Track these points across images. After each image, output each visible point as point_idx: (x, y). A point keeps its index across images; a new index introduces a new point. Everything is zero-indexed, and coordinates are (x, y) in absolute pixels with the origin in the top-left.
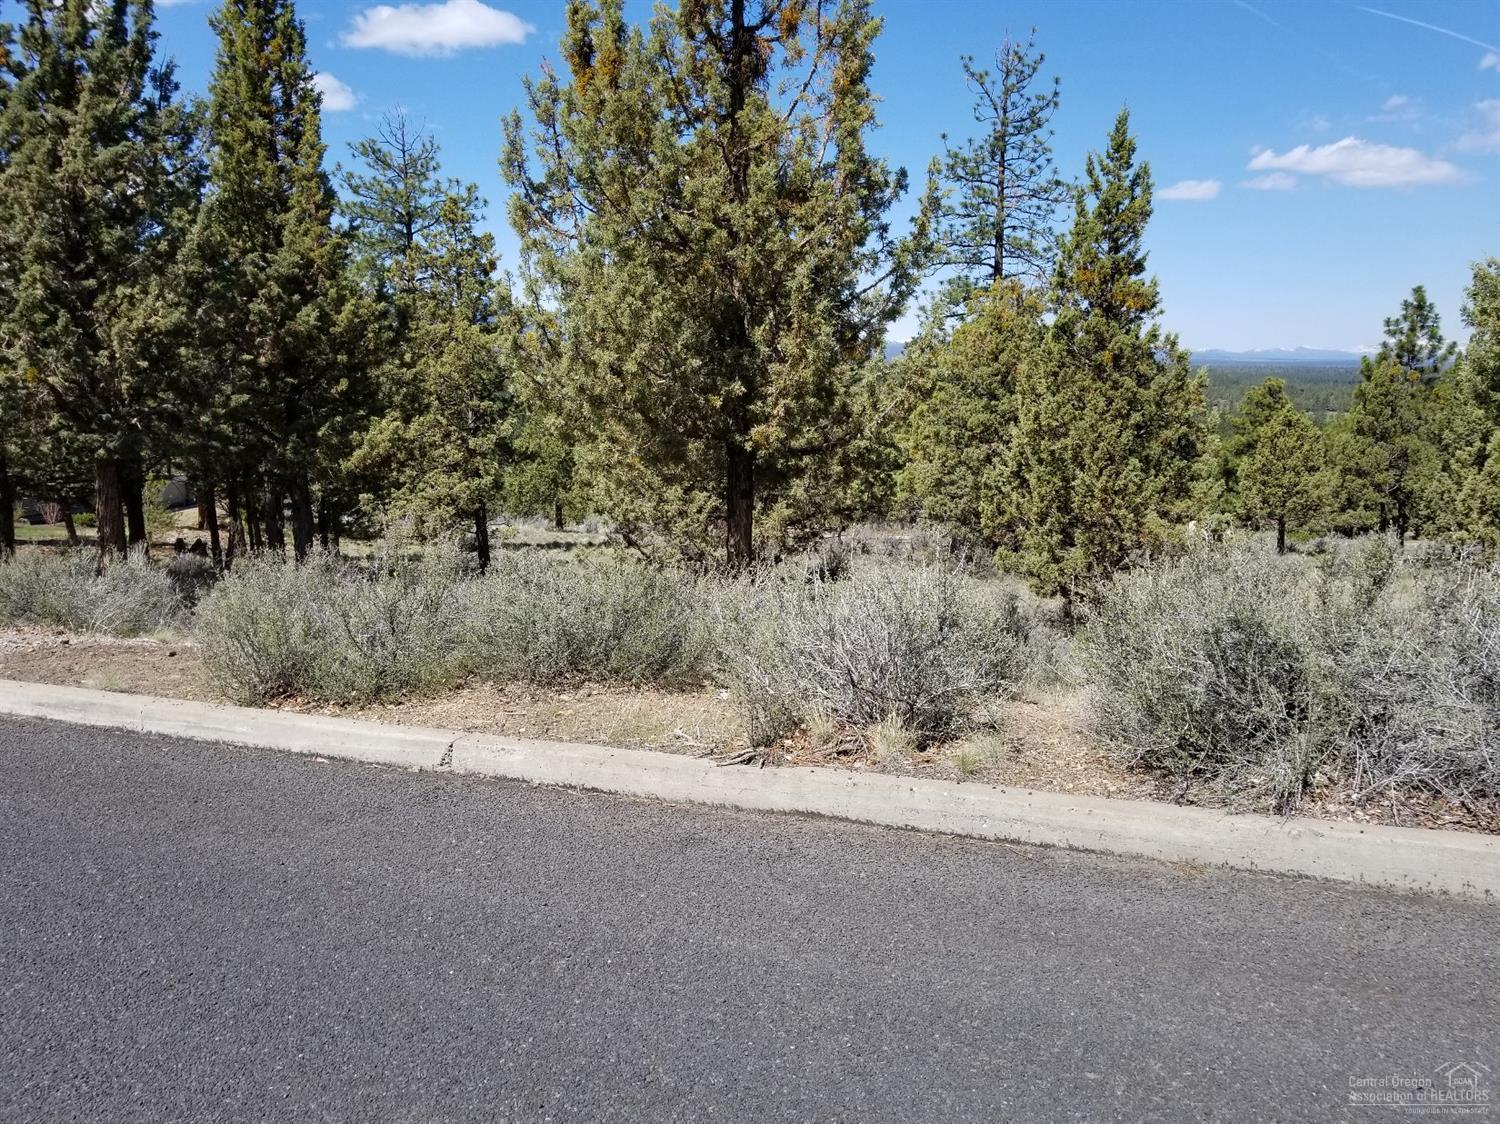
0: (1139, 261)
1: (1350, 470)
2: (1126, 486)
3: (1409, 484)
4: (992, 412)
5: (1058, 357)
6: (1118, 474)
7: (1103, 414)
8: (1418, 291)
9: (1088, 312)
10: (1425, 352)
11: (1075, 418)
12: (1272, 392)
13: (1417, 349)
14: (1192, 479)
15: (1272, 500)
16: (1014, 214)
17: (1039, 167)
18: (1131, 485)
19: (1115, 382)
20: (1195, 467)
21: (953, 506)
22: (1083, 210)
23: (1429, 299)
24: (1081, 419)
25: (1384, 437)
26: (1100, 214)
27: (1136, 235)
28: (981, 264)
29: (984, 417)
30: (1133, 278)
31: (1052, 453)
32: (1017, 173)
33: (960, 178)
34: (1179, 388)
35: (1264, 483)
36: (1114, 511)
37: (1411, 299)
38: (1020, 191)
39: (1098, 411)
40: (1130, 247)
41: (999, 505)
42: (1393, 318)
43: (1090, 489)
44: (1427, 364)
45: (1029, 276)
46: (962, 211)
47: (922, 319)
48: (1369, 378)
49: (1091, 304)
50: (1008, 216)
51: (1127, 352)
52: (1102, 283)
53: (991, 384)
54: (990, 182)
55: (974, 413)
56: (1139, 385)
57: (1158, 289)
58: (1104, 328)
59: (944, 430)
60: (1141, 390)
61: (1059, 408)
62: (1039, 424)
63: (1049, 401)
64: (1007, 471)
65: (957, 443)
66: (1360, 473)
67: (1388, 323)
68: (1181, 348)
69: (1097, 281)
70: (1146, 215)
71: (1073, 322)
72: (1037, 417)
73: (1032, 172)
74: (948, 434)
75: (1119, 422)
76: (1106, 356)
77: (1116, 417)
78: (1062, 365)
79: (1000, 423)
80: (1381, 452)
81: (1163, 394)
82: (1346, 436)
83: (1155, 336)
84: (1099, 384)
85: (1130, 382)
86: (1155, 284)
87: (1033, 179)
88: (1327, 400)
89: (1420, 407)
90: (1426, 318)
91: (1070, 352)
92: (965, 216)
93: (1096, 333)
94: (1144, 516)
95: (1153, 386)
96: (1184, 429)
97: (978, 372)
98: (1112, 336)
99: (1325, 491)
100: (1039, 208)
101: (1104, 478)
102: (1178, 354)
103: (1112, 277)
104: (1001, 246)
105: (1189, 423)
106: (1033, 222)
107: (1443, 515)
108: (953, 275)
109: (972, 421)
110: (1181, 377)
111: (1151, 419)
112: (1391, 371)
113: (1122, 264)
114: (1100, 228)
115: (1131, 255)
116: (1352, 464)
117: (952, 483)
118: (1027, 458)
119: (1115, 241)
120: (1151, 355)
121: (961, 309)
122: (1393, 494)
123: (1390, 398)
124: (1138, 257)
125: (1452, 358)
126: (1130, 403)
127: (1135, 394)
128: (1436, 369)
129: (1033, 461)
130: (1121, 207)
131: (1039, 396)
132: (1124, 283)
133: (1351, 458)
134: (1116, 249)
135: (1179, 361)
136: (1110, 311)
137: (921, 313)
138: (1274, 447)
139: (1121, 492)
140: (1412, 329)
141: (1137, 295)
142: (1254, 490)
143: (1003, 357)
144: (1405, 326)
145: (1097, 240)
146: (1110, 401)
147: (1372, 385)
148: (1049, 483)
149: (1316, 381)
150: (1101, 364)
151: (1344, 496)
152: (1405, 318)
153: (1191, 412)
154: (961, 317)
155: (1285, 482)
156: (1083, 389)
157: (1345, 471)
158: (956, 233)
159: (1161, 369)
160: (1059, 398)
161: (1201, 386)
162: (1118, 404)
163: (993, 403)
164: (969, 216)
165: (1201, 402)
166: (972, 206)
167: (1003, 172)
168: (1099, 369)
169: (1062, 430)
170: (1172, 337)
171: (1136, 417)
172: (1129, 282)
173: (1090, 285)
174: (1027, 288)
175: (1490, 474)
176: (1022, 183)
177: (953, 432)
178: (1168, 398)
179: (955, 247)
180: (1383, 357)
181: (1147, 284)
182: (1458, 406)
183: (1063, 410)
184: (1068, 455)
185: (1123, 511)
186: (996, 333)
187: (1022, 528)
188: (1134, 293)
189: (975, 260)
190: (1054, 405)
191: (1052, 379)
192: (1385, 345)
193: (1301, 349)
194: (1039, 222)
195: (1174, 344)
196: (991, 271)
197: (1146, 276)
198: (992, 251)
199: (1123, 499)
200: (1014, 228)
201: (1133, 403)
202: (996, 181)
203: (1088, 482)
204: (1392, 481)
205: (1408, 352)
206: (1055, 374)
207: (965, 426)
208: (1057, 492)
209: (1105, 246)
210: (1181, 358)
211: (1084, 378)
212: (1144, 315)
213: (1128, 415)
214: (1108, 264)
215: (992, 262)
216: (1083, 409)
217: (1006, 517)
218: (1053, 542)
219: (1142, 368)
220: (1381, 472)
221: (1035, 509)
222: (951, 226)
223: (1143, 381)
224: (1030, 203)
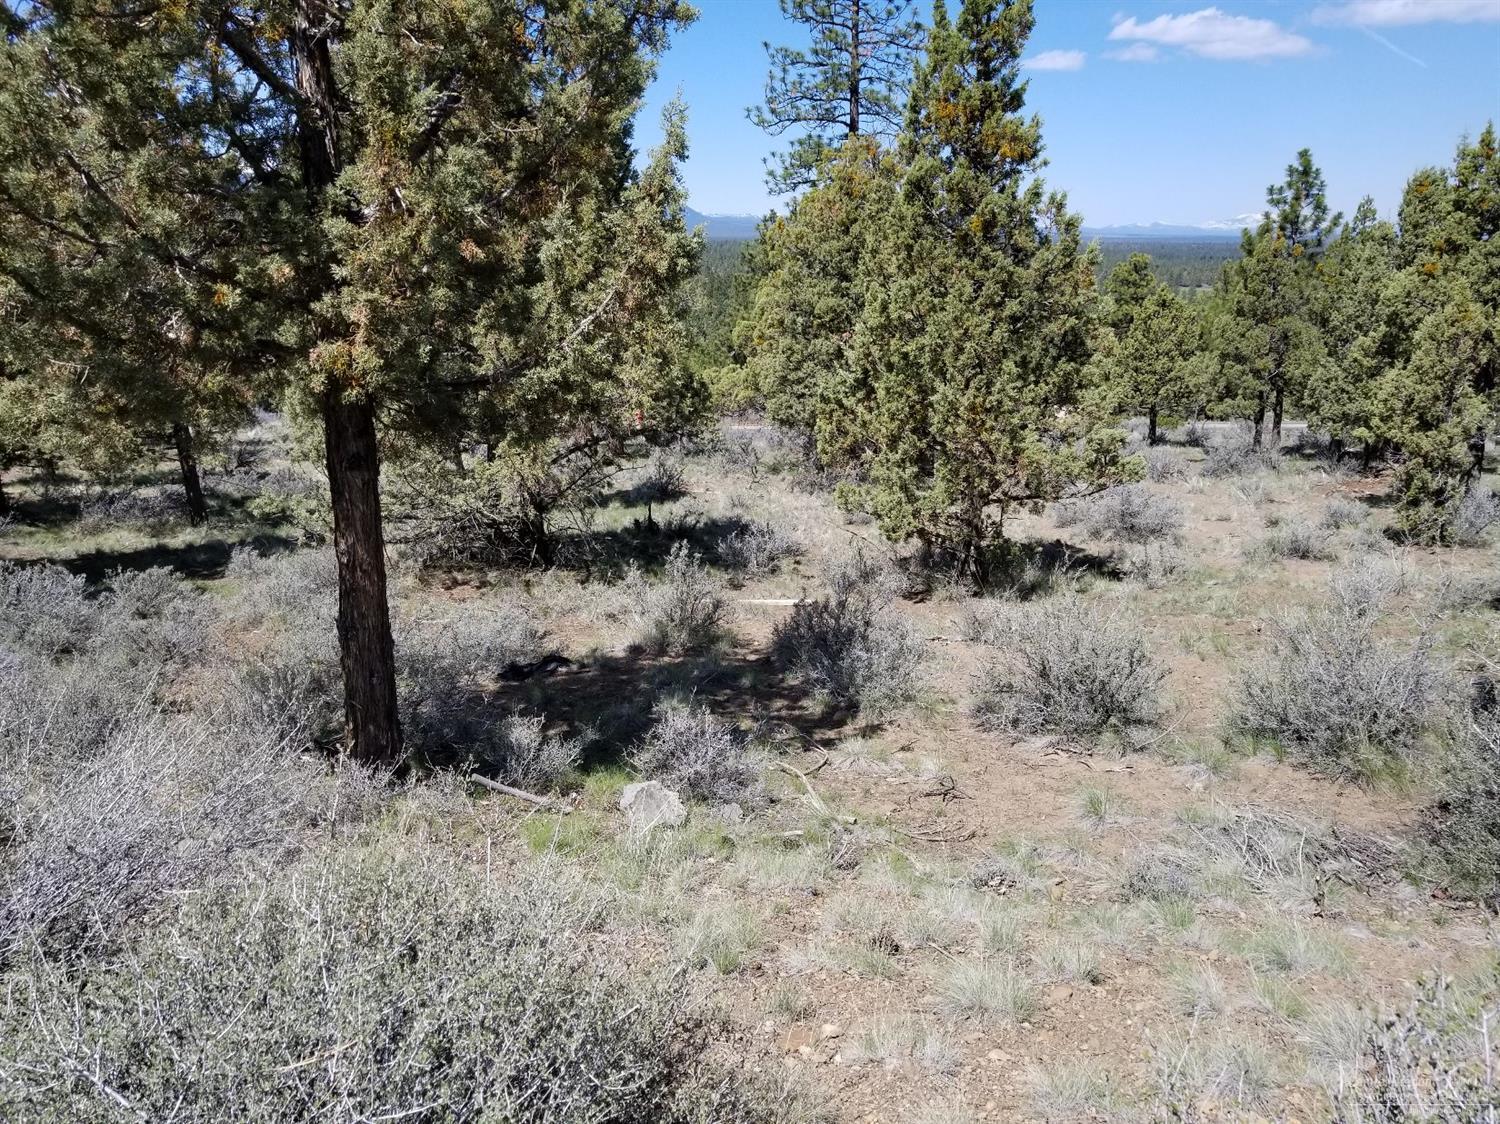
0: (1016, 91)
1: (1228, 355)
2: (1000, 402)
3: (1294, 371)
4: (843, 296)
5: (911, 224)
6: (989, 384)
7: (970, 302)
8: (1304, 155)
9: (950, 163)
10: (1309, 225)
11: (933, 309)
12: (1137, 269)
13: (1301, 219)
14: (1081, 386)
15: (1143, 387)
16: (871, 63)
17: (898, 8)
18: (1006, 400)
19: (986, 259)
20: (1085, 370)
21: (800, 407)
22: (943, 18)
23: (1316, 164)
24: (943, 309)
25: (1264, 318)
26: (966, 22)
27: (1014, 56)
28: (834, 121)
29: (832, 301)
30: (1009, 116)
31: (905, 356)
32: (873, 14)
33: (808, 19)
34: (1068, 266)
35: (1136, 370)
36: (984, 436)
37: (1297, 165)
38: (877, 37)
39: (964, 298)
40: (1005, 71)
41: (839, 422)
42: (1277, 186)
43: (953, 407)
44: (1311, 236)
45: (887, 135)
46: (811, 58)
47: (772, 185)
48: (1250, 253)
49: (954, 152)
50: (864, 65)
51: (1002, 218)
52: (968, 122)
53: (841, 262)
54: (843, 25)
55: (821, 297)
56: (1018, 263)
57: (1041, 131)
58: (971, 184)
59: (789, 317)
60: (1020, 270)
61: (914, 294)
62: (888, 317)
63: (900, 285)
64: (850, 378)
65: (805, 333)
66: (1240, 359)
67: (1271, 191)
68: (1069, 212)
69: (962, 119)
70: (1027, 27)
71: (932, 174)
72: (884, 308)
73: (890, 13)
74: (794, 322)
75: (991, 313)
76: (973, 223)
77: (987, 306)
78: (918, 236)
79: (852, 309)
80: (1262, 334)
81: (1047, 274)
82: (1226, 318)
83: (1037, 195)
84: (965, 261)
85: (1004, 260)
86: (1037, 124)
87: (891, 22)
88: (1180, 275)
89: (1303, 284)
90: (1311, 186)
91: (928, 218)
92: (816, 65)
93: (960, 191)
94: (1023, 440)
95: (1034, 264)
96: (1073, 321)
97: (826, 246)
98: (981, 197)
99: (1204, 378)
100: (898, 56)
101: (971, 392)
102: (1067, 217)
103: (982, 114)
104: (857, 101)
105: (1077, 314)
106: (891, 73)
107: (1327, 405)
108: (803, 135)
109: (821, 306)
110: (1069, 252)
111: (1031, 308)
112: (1274, 245)
113: (995, 95)
114: (967, 44)
115: (1007, 83)
116: (1231, 349)
117: (799, 381)
118: (873, 363)
119: (986, 62)
120: (1031, 222)
121: (813, 175)
122: (1273, 381)
123: (1273, 275)
124: (1016, 85)
125: (1338, 230)
126: (1005, 285)
127: (1011, 274)
128: (1319, 243)
129: (881, 367)
130: (994, 14)
131: (887, 277)
132: (999, 120)
133: (1230, 342)
134: (986, 74)
135: (1067, 231)
136: (979, 161)
137: (770, 178)
138: (1148, 330)
139: (996, 410)
140: (1297, 198)
141: (1015, 139)
142: (1126, 378)
143: (855, 229)
144: (1289, 194)
145: (961, 61)
146: (979, 285)
147: (1254, 261)
148: (901, 395)
149: (1170, 257)
150: (967, 235)
151: (1222, 384)
152: (1290, 185)
153: (1081, 299)
154: (814, 184)
155: (1158, 368)
156: (945, 269)
157: (1224, 356)
158: (805, 84)
159: (1045, 241)
160: (913, 281)
161: (1092, 263)
162: (990, 288)
163: (844, 284)
164: (821, 65)
165: (1092, 284)
166: (823, 51)
167: (857, 12)
168: (965, 240)
169: (916, 326)
170: (1059, 197)
171: (1012, 307)
172: (1004, 121)
173: (953, 123)
174: (884, 148)
175: (1418, 369)
176: (878, 26)
177: (800, 320)
178: (1051, 279)
179: (805, 101)
180: (1265, 230)
181: (1028, 122)
182: (1347, 285)
183: (919, 297)
184: (926, 358)
185: (996, 435)
186: (845, 199)
187: (869, 453)
188: (1009, 136)
189: (828, 117)
190: (907, 291)
191: (903, 254)
192: (1267, 216)
193: (1156, 224)
194: (897, 73)
195: (1060, 206)
196: (847, 130)
197: (1025, 113)
198: (846, 106)
199: (996, 420)
200: (871, 80)
201: (1008, 287)
202: (850, 24)
203: (951, 398)
204: (1272, 366)
205: (1291, 222)
206: (909, 248)
207: (812, 313)
208: (911, 407)
209: (973, 70)
210: (1070, 225)
211: (946, 253)
212: (1022, 167)
213: (1001, 304)
214: (977, 94)
215: (847, 119)
216: (944, 295)
217: (849, 440)
218: (906, 476)
219: (1020, 238)
220: (1261, 357)
221: (884, 430)
222: (801, 76)
223: (1021, 256)
224: (887, 50)
